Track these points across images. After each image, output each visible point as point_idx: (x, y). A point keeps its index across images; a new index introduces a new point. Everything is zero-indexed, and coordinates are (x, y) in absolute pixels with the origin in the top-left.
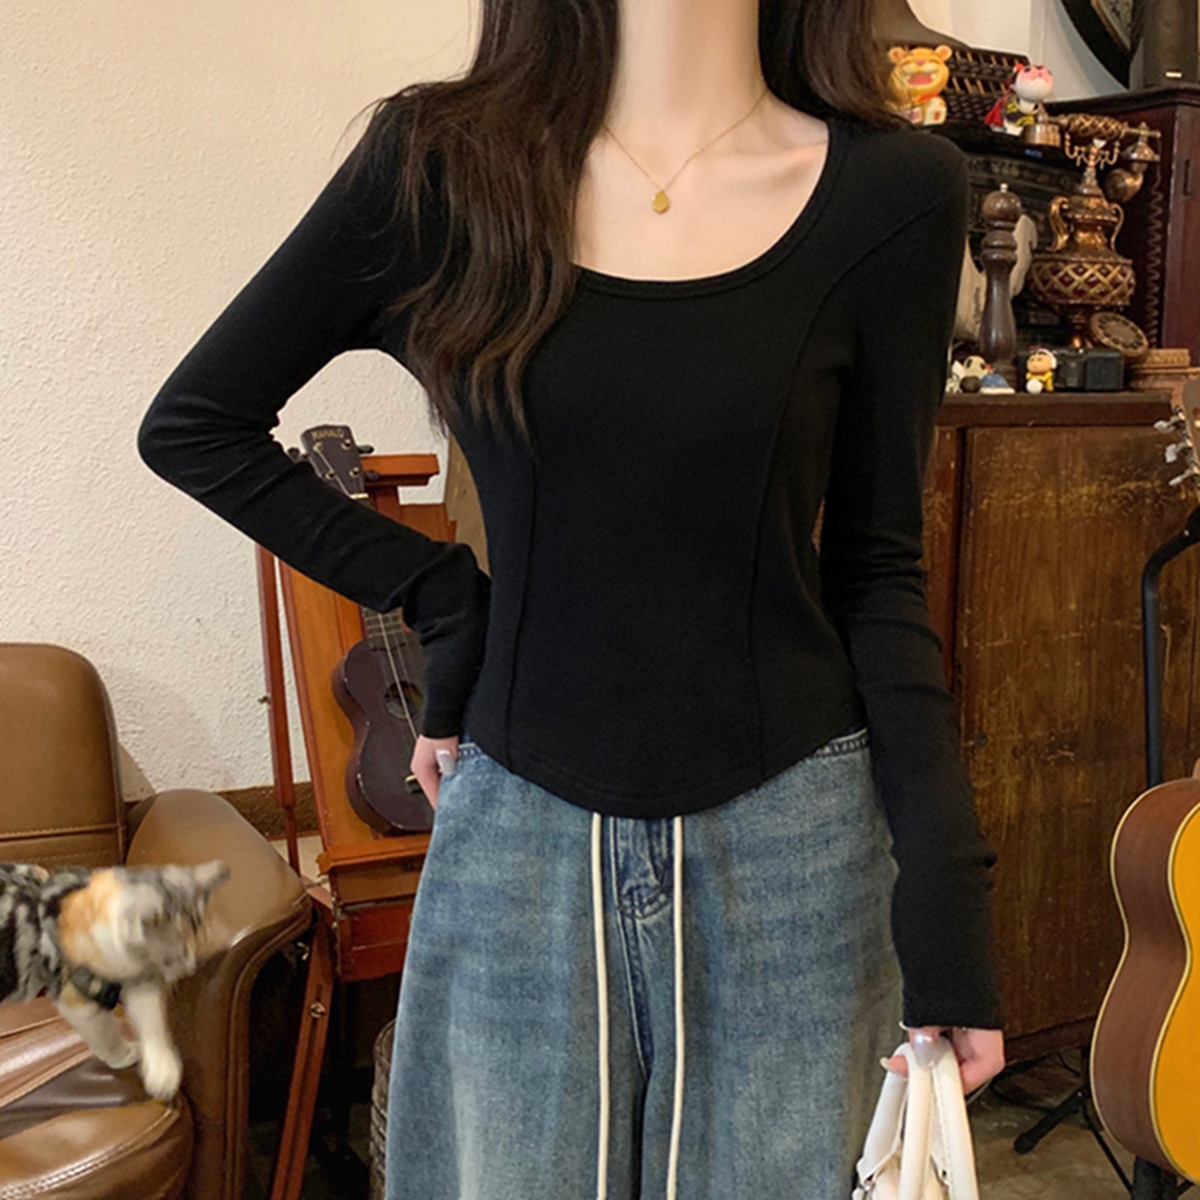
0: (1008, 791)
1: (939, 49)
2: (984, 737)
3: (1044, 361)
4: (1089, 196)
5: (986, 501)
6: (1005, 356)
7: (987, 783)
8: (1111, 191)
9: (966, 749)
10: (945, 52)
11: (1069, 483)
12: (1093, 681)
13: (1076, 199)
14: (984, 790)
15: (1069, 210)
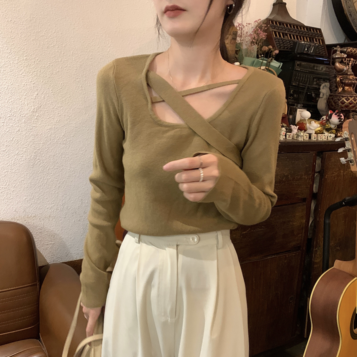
2: (320, 246)
5: (327, 175)
9: (315, 251)
12: (346, 226)
13: (345, 76)
14: (318, 262)
15: (343, 80)
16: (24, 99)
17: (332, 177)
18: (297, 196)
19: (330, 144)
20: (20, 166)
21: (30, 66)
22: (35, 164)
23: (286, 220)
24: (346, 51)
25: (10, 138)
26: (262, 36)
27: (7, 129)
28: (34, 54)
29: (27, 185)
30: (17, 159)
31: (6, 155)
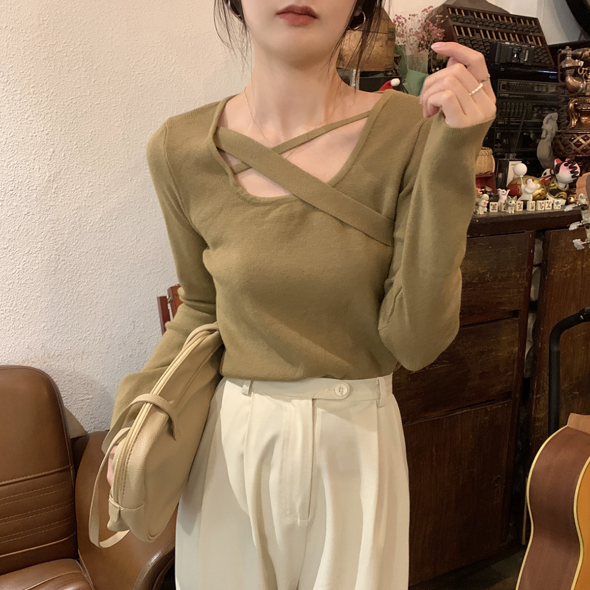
9: (536, 398)
15: (578, 105)
16: (33, 160)
17: (561, 272)
18: (501, 308)
19: (558, 216)
20: (33, 272)
21: (40, 104)
22: (58, 269)
23: (485, 349)
24: (582, 54)
25: (14, 227)
26: (435, 34)
27: (9, 211)
28: (46, 83)
29: (46, 304)
30: (28, 260)
31: (8, 255)
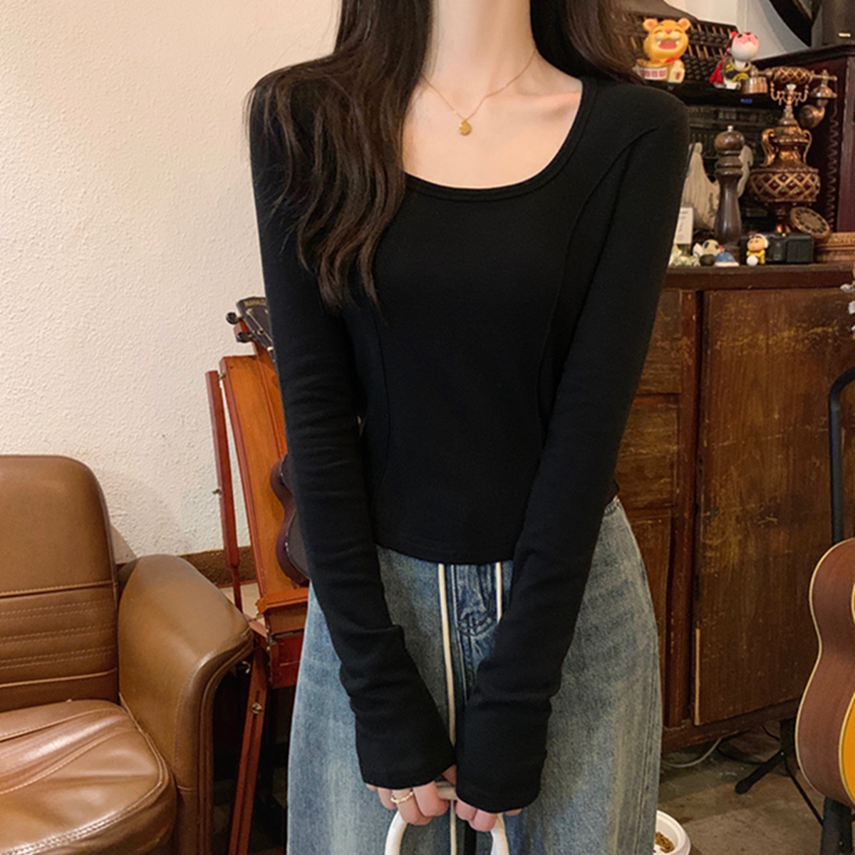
0: (733, 546)
1: (681, 21)
2: (717, 509)
3: (759, 242)
4: (788, 126)
5: (719, 343)
6: (732, 240)
7: (719, 541)
8: (802, 121)
9: (705, 517)
10: (685, 24)
11: (775, 329)
12: (791, 469)
13: (779, 129)
14: (717, 546)
15: (775, 137)
17: (733, 347)
